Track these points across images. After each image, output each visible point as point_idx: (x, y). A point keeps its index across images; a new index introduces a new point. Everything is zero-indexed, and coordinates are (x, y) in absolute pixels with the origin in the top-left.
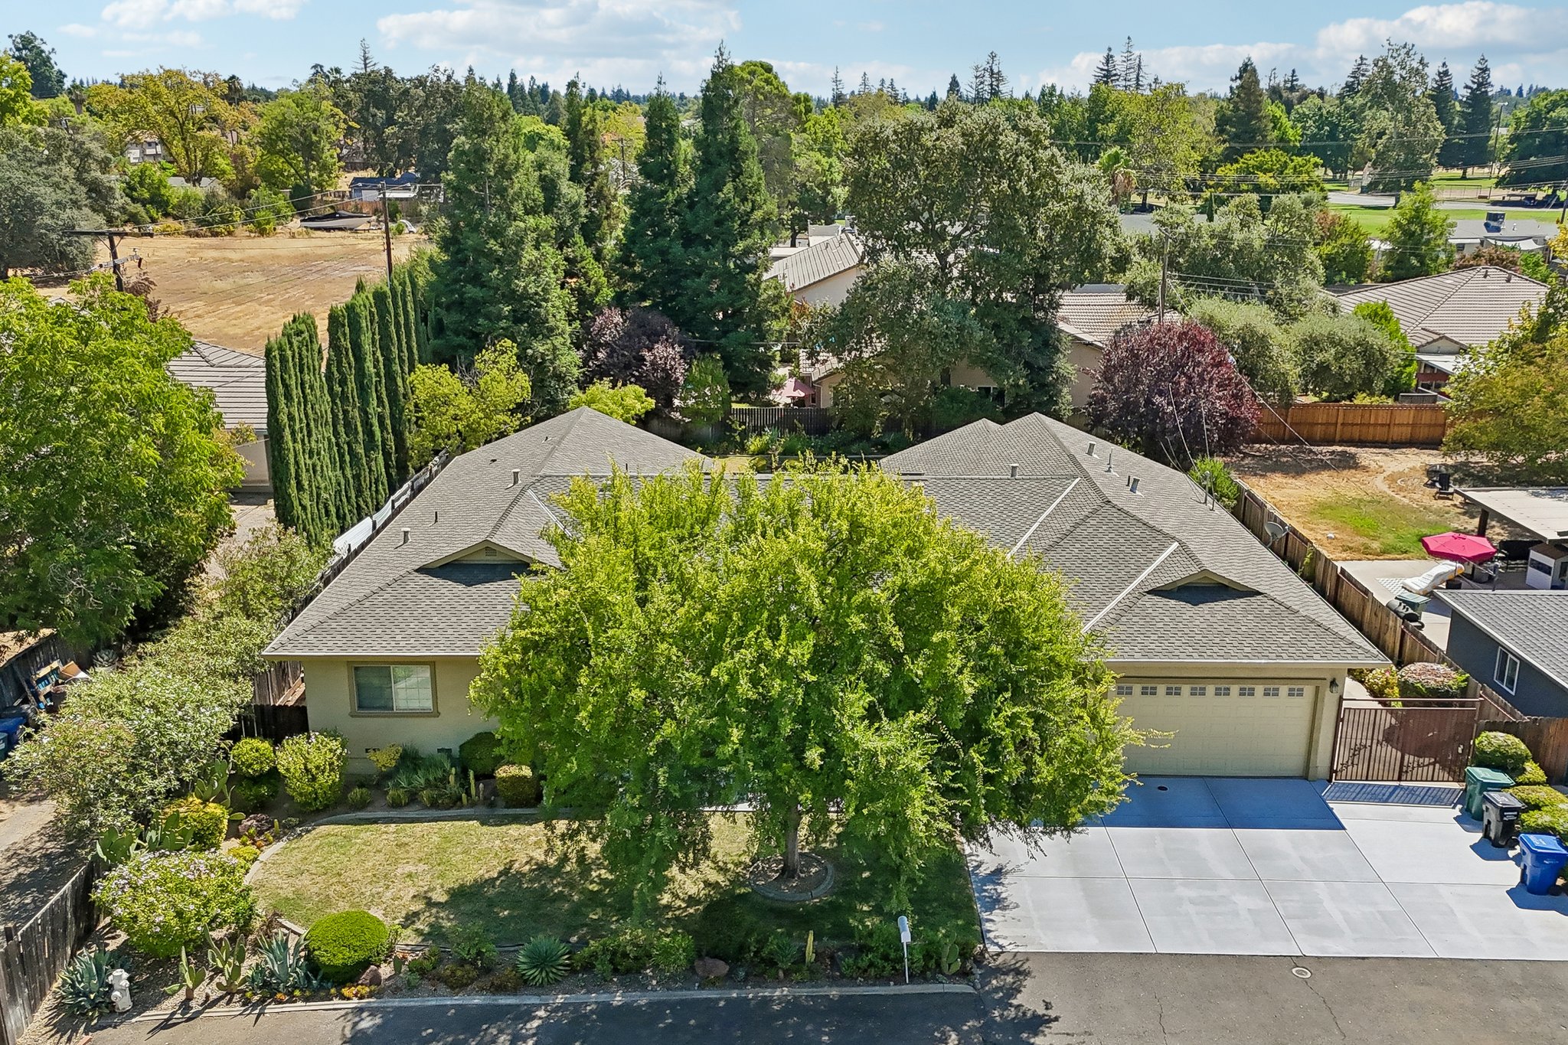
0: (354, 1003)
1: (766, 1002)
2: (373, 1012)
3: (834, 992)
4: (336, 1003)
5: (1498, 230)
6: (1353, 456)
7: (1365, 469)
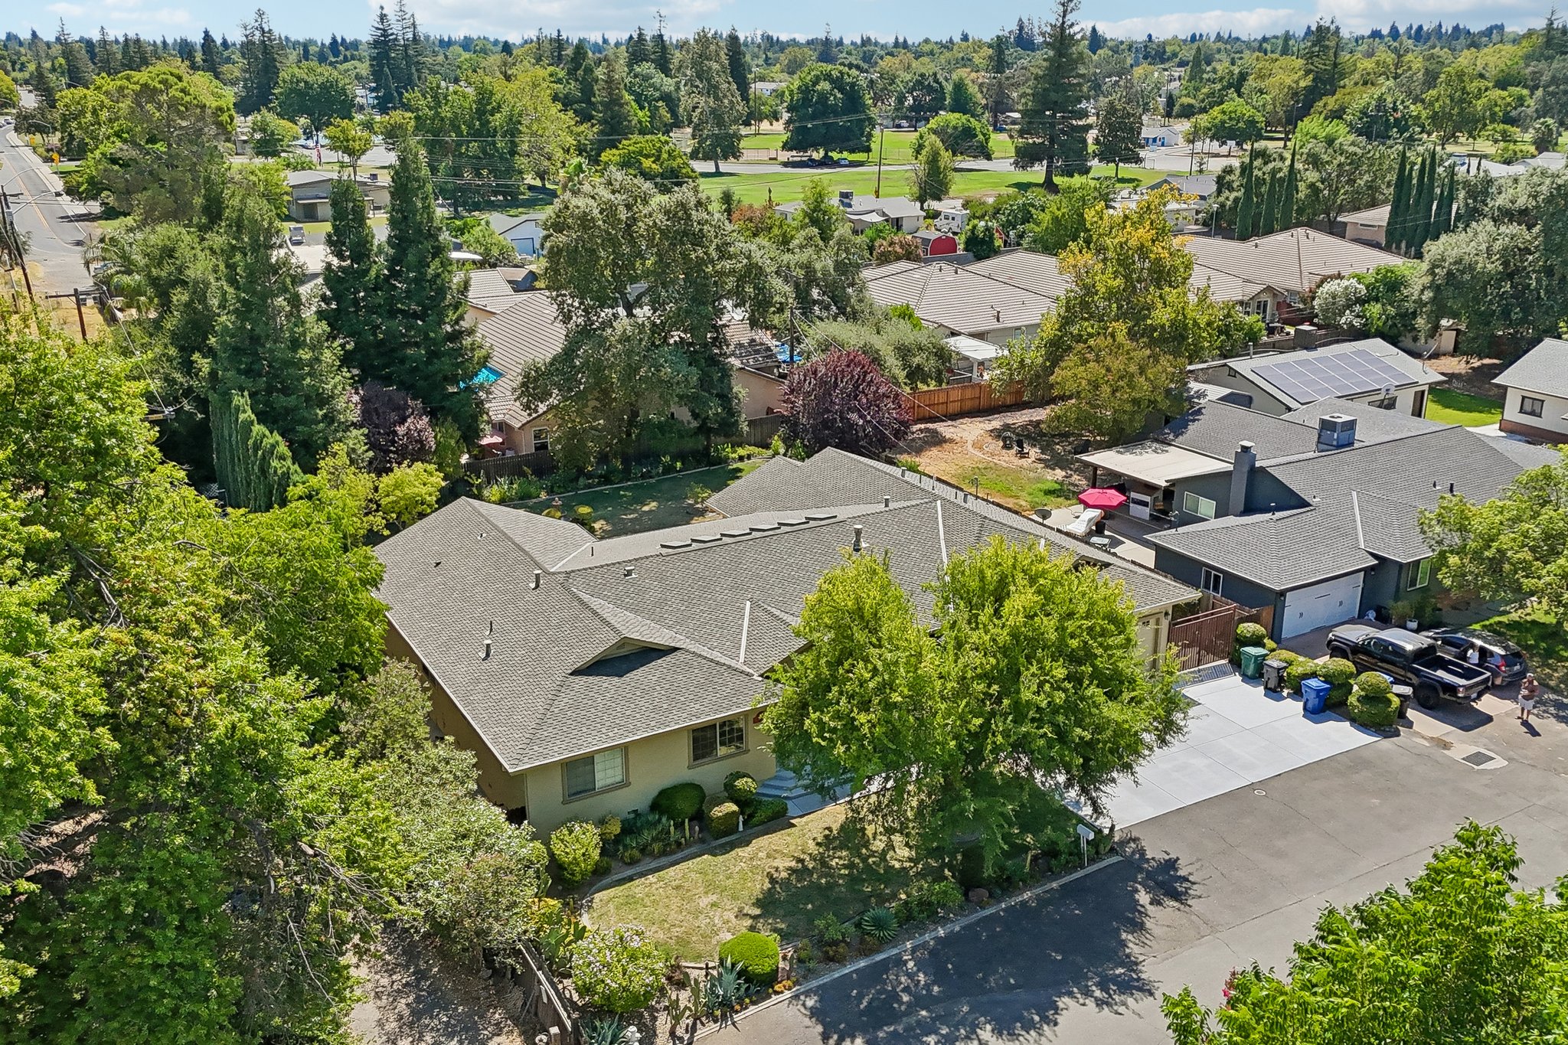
0: (787, 994)
1: (1024, 903)
2: (807, 994)
3: (1054, 885)
4: (775, 998)
5: (850, 206)
6: (935, 432)
7: (951, 441)
